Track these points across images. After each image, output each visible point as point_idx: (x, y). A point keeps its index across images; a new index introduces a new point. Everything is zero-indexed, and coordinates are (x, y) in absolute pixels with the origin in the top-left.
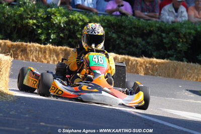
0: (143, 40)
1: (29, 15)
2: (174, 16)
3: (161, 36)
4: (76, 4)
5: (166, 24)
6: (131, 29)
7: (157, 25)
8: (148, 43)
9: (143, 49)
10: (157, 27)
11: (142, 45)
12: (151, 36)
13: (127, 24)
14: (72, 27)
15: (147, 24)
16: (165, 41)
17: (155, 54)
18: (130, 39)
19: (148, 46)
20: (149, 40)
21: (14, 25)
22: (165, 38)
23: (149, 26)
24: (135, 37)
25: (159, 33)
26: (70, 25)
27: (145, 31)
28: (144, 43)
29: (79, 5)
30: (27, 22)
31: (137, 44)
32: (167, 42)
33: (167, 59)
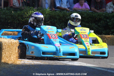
0: (96, 25)
1: (27, 15)
2: (113, 9)
3: (106, 21)
4: (57, 6)
5: (109, 14)
6: (88, 18)
7: (104, 15)
8: (99, 26)
9: (96, 30)
10: (104, 16)
11: (95, 27)
12: (100, 22)
13: (85, 16)
14: (52, 20)
15: (97, 15)
16: (109, 24)
17: (104, 32)
18: (88, 24)
19: (99, 28)
20: (99, 24)
21: (18, 22)
22: (109, 22)
23: (99, 16)
24: (91, 23)
25: (105, 19)
26: (51, 19)
27: (96, 19)
28: (96, 26)
29: (59, 7)
30: (26, 20)
31: (92, 27)
32: (111, 25)
33: (112, 35)
